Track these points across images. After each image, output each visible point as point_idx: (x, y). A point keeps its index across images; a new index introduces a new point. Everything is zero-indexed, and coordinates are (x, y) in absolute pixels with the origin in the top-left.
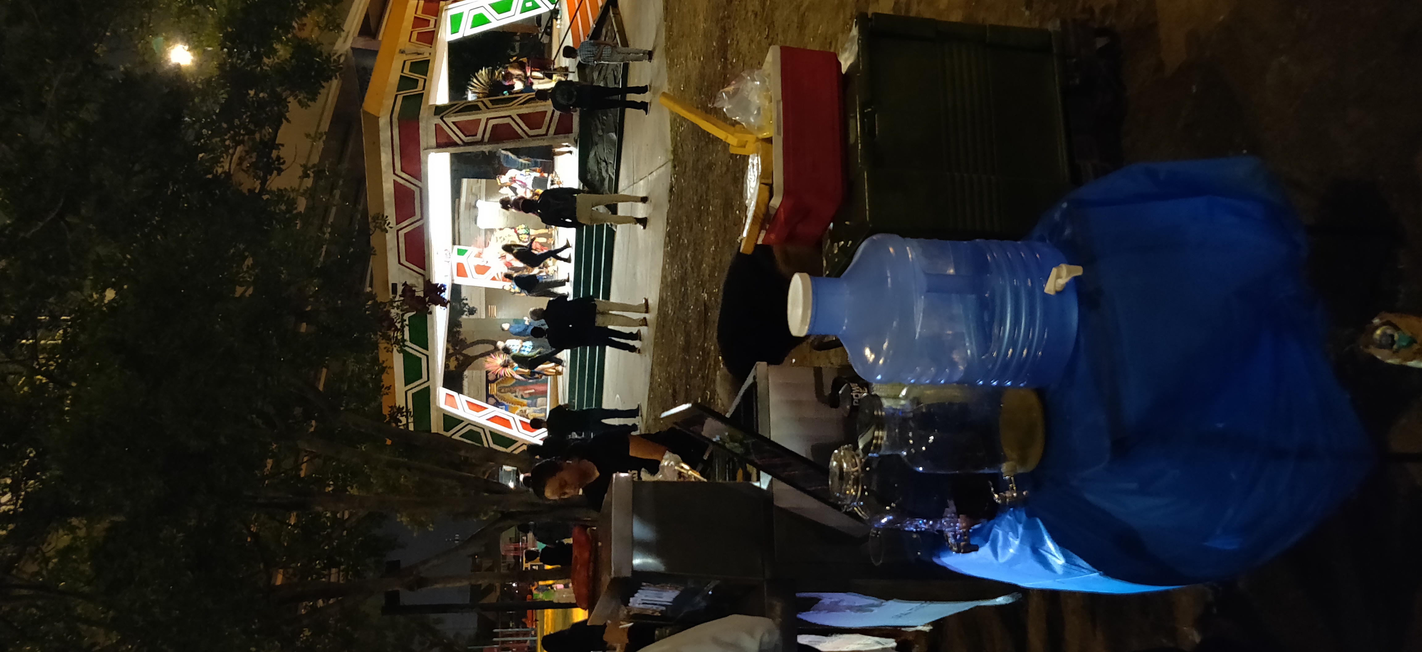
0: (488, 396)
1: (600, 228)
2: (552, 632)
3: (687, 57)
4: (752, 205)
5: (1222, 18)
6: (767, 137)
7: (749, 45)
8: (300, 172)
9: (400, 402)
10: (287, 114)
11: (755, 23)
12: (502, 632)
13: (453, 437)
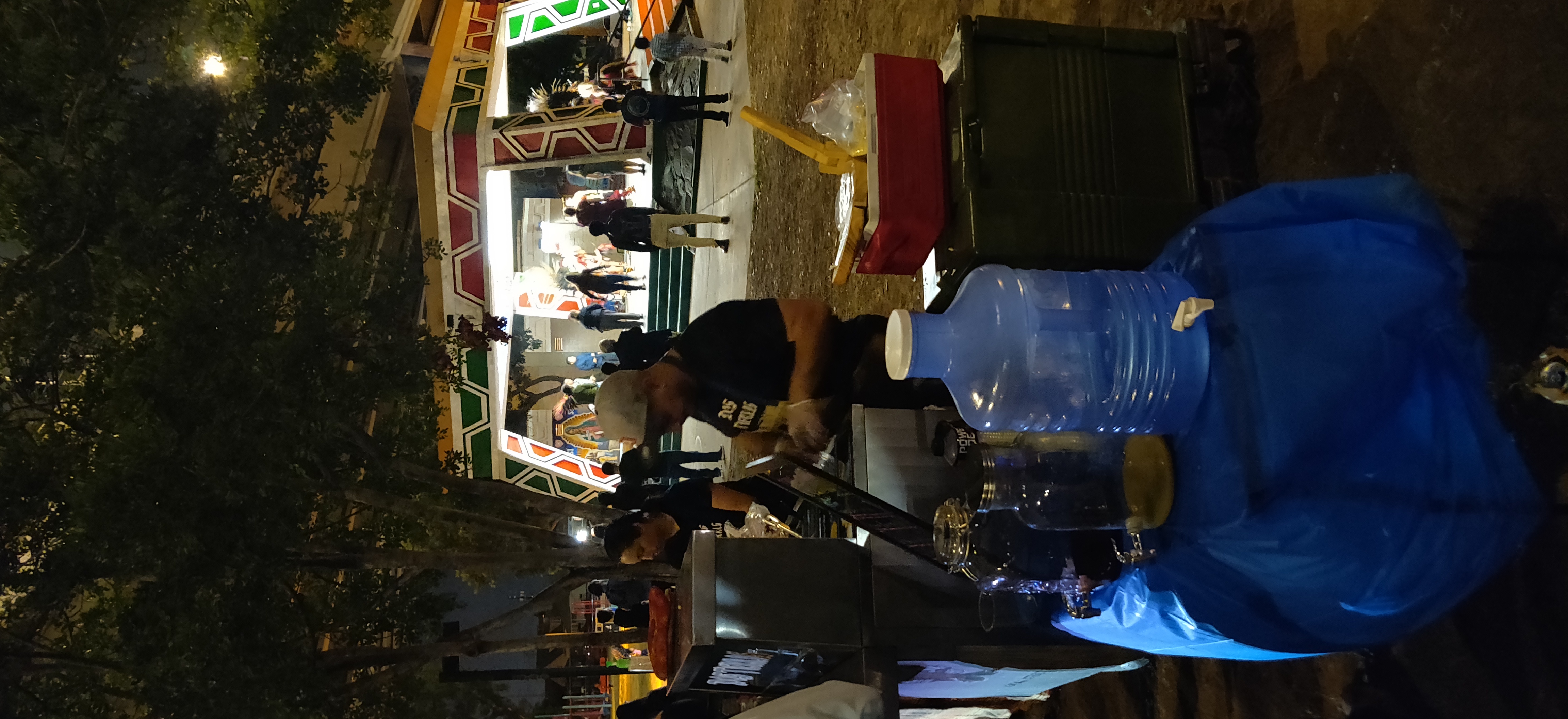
0: (555, 437)
1: (677, 251)
2: (628, 702)
3: (771, 62)
4: (845, 230)
5: (1366, 18)
6: (862, 154)
7: (841, 48)
8: (345, 193)
9: (458, 447)
10: (331, 130)
11: (846, 24)
12: (572, 699)
13: (517, 484)
